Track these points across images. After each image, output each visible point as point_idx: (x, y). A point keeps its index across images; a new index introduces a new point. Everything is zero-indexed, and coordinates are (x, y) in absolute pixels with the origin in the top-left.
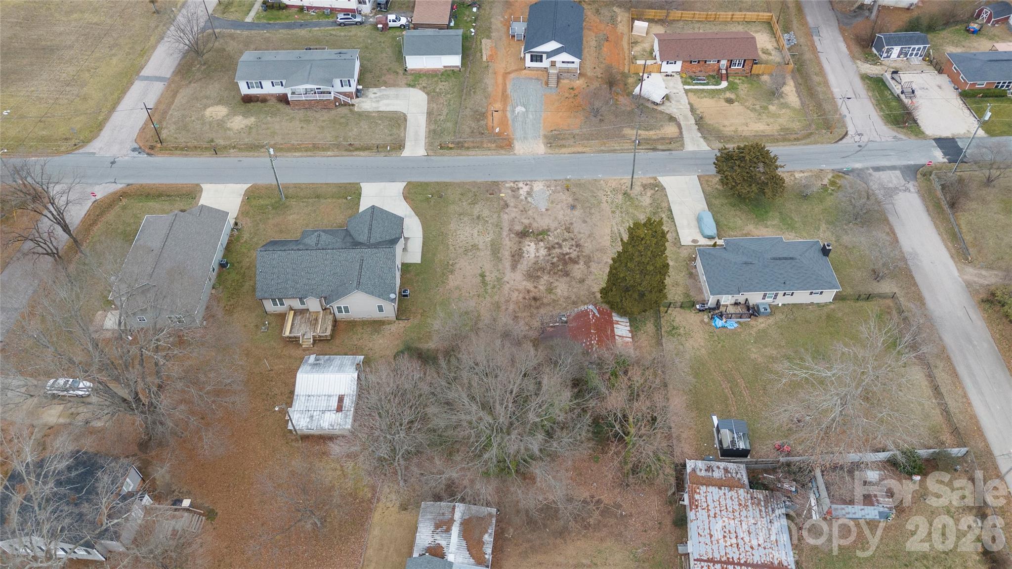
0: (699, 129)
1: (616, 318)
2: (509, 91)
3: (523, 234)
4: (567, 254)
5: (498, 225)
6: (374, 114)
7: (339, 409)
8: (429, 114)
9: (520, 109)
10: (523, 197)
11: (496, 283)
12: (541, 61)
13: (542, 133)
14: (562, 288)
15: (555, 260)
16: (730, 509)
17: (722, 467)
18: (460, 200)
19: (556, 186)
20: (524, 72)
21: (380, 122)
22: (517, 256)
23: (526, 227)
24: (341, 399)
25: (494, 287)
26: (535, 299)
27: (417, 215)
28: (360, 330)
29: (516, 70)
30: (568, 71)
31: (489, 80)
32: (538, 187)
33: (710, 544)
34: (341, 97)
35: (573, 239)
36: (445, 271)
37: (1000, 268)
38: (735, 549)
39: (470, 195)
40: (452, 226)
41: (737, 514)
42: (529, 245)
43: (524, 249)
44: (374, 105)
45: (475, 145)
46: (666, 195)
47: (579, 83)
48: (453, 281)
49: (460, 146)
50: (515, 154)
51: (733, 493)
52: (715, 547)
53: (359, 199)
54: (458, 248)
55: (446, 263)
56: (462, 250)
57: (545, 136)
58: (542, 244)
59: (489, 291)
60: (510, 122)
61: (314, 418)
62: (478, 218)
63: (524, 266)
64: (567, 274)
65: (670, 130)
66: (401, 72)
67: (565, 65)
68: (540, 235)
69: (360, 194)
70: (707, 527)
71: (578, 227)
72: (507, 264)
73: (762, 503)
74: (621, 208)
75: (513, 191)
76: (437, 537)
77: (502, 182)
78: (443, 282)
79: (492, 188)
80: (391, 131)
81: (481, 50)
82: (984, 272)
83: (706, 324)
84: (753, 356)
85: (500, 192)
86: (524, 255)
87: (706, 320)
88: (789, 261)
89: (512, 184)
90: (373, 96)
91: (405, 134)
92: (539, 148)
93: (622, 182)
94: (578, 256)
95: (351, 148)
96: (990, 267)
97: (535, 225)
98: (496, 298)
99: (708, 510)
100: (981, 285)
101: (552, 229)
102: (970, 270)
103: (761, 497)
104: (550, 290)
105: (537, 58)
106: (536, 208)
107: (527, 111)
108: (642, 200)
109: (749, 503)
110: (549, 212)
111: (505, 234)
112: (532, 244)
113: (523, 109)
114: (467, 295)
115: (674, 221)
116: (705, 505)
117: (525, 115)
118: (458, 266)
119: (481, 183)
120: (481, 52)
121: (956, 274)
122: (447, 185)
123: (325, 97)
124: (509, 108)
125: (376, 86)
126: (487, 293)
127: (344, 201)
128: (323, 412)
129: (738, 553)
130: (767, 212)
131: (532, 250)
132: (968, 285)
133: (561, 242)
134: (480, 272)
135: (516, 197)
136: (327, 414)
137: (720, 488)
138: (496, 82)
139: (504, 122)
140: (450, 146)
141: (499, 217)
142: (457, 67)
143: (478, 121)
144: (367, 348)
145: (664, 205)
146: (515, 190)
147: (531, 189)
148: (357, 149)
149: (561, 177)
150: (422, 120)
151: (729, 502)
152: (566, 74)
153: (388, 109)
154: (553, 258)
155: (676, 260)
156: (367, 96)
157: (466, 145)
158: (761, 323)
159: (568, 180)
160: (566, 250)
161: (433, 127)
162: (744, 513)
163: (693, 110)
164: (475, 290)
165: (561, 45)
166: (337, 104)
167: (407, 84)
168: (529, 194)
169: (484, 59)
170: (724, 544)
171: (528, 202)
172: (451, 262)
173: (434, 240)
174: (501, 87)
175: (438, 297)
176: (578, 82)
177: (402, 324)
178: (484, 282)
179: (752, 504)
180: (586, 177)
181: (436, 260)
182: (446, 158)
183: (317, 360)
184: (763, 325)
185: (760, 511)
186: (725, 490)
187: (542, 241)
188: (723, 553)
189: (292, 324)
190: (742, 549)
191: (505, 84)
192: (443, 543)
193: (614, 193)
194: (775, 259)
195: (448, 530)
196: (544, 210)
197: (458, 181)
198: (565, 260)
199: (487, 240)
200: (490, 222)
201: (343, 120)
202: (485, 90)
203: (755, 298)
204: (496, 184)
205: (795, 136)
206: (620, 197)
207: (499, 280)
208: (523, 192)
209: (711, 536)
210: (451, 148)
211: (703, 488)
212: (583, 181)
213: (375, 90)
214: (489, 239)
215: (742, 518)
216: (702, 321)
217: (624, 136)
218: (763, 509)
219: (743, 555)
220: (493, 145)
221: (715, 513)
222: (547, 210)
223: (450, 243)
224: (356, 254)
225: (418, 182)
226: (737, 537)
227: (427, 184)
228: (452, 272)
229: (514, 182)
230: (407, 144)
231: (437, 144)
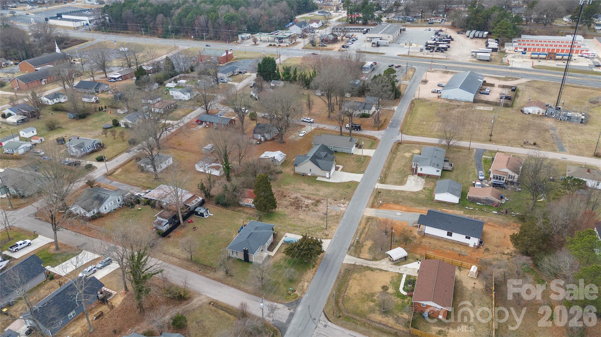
0: (362, 266)
3: (318, 202)
4: (301, 208)
6: (405, 179)
8: (402, 191)
9: (399, 214)
10: (338, 205)
13: (379, 217)
14: (287, 203)
15: (301, 205)
18: (345, 191)
19: (340, 213)
21: (400, 180)
25: (296, 191)
26: (285, 196)
35: (308, 211)
36: (310, 184)
37: (197, 308)
48: (304, 185)
50: (367, 207)
57: (376, 218)
60: (390, 210)
62: (333, 194)
65: (366, 256)
68: (315, 205)
74: (318, 226)
75: (343, 203)
77: (350, 201)
79: (347, 199)
82: (200, 303)
84: (225, 230)
85: (344, 200)
86: (307, 200)
92: (368, 214)
93: (334, 230)
96: (200, 306)
97: (321, 205)
100: (196, 297)
101: (317, 208)
102: (206, 300)
106: (330, 206)
108: (320, 233)
111: (321, 198)
113: (398, 215)
117: (393, 214)
119: (351, 197)
121: (208, 295)
124: (401, 211)
126: (295, 189)
132: (200, 294)
133: (309, 208)
134: (305, 190)
138: (422, 210)
139: (392, 209)
141: (331, 198)
147: (342, 207)
149: (345, 215)
150: (398, 189)
155: (281, 230)
156: (419, 178)
159: (342, 216)
161: (393, 191)
164: (297, 187)
167: (425, 187)
168: (340, 206)
169: (443, 209)
171: (335, 205)
173: (326, 184)
175: (299, 181)
180: (341, 221)
181: (317, 183)
187: (312, 205)
193: (328, 226)
199: (320, 194)
200: (329, 196)
201: (403, 172)
202: (417, 206)
206: (325, 227)
208: (342, 205)
210: (378, 194)
212: (339, 220)
213: (423, 180)
222: (328, 208)
229: (348, 204)
230: (384, 185)
231: (382, 191)
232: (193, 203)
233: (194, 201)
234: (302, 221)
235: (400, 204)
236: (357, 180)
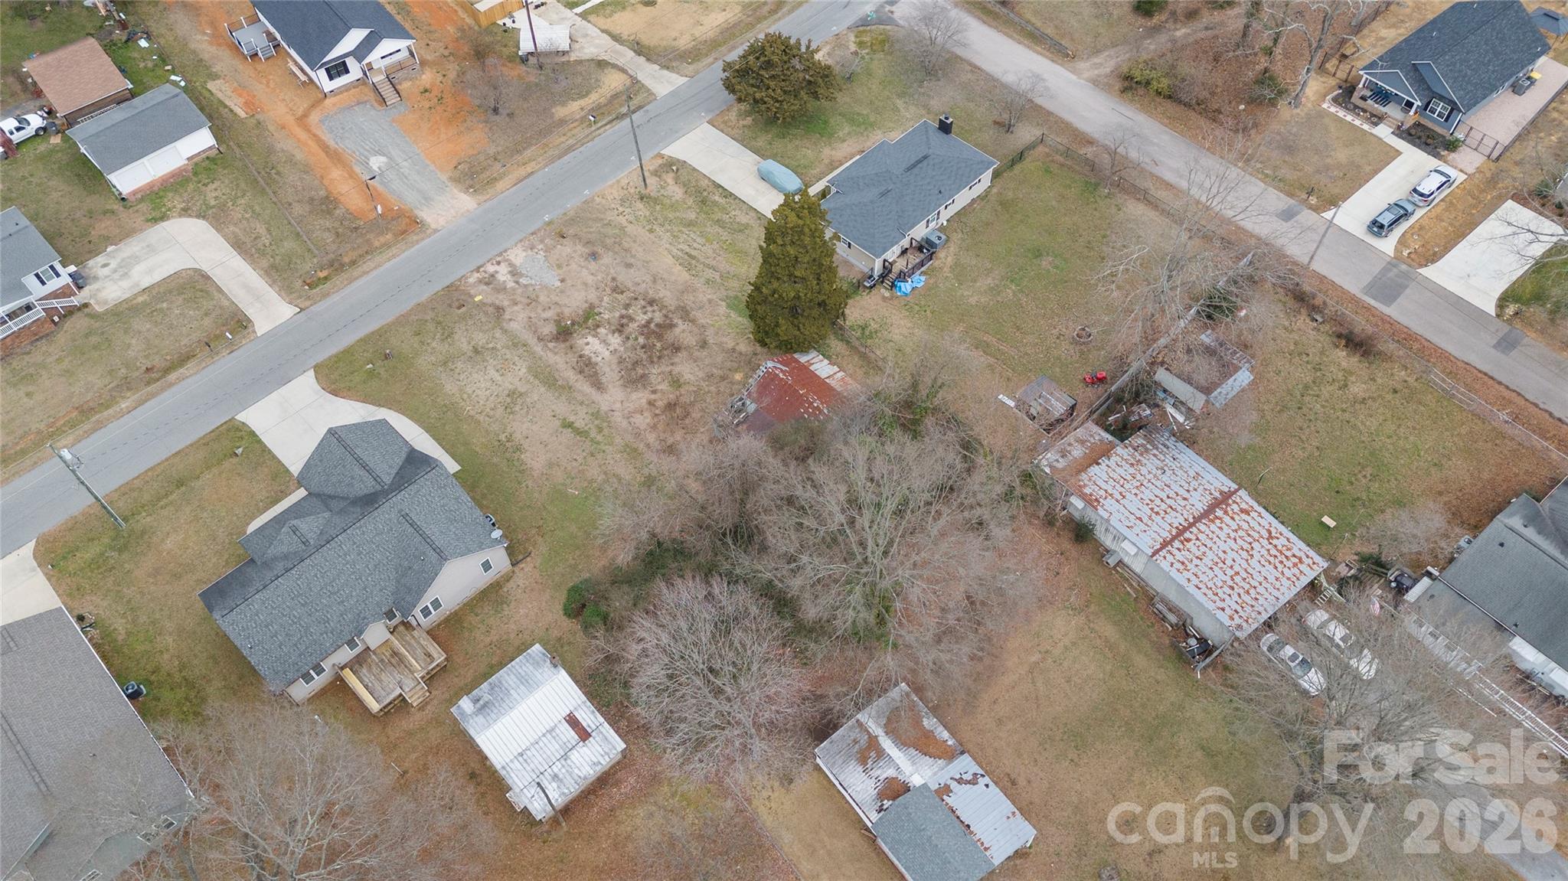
0: (648, 60)
1: (803, 359)
2: (332, 143)
3: (564, 333)
4: (649, 322)
5: (516, 344)
6: (140, 299)
7: (584, 735)
8: (238, 245)
9: (376, 161)
10: (511, 284)
11: (596, 422)
12: (347, 71)
13: (444, 177)
14: (688, 370)
15: (641, 340)
16: (1129, 477)
17: (1072, 441)
18: (422, 343)
19: (542, 241)
20: (327, 101)
21: (165, 305)
22: (587, 367)
23: (558, 322)
24: (572, 721)
25: (600, 430)
26: (669, 407)
27: (380, 405)
28: (472, 619)
29: (313, 106)
30: (400, 66)
31: (283, 144)
32: (518, 256)
33: (1147, 528)
34: (55, 303)
35: (636, 299)
36: (508, 455)
37: (1106, 47)
38: (1173, 514)
39: (431, 326)
40: (450, 387)
41: (1138, 477)
42: (588, 344)
43: (586, 353)
44: (125, 284)
45: (360, 252)
46: (694, 169)
47: (427, 77)
48: (535, 460)
49: (337, 266)
50: (436, 231)
51: (1114, 458)
52: (1155, 528)
53: (260, 442)
54: (492, 413)
55: (496, 443)
56: (500, 410)
57: (456, 180)
58: (602, 331)
59: (599, 438)
60: (380, 188)
61: (561, 776)
62: (476, 351)
63: (610, 374)
64: (677, 349)
65: (613, 82)
66: (117, 206)
67: (387, 61)
68: (588, 319)
69: (253, 434)
70: (1127, 514)
71: (625, 277)
72: (584, 387)
73: (1149, 446)
74: (656, 219)
75: (487, 284)
76: (876, 773)
77: (460, 280)
78: (522, 472)
79: (454, 298)
80: (198, 309)
81: (221, 102)
82: (1096, 60)
83: (891, 298)
84: (973, 301)
85: (472, 297)
86: (593, 360)
87: (887, 294)
88: (925, 163)
89: (477, 275)
90: (106, 271)
91: (229, 299)
92: (465, 202)
93: (624, 182)
94: (666, 316)
95: (157, 374)
96: (1097, 52)
97: (567, 311)
98: (617, 440)
99: (1111, 495)
100: (1106, 76)
101: (596, 302)
102: (1082, 65)
103: (1141, 441)
104: (676, 382)
105: (338, 69)
106: (545, 287)
107: (390, 158)
108: (669, 193)
109: (1138, 457)
110: (569, 282)
111: (538, 349)
112: (590, 339)
113: (383, 159)
114: (574, 464)
115: (736, 198)
116: (1102, 493)
117: (392, 165)
118: (518, 436)
119: (431, 300)
120: (226, 106)
121: (1074, 77)
122: (380, 334)
123: (27, 319)
124: (357, 169)
125: (94, 253)
126: (598, 443)
127: (234, 460)
128: (565, 757)
129: (1178, 515)
130: (826, 122)
131: (599, 347)
132: (1095, 82)
133: (624, 312)
134: (558, 423)
135: (502, 289)
136: (574, 756)
137: (1098, 464)
138: (299, 140)
140: (322, 275)
141: (505, 331)
142: (210, 148)
143: (329, 212)
144: (512, 636)
145: (704, 183)
146: (490, 280)
147: (511, 265)
148: (167, 371)
149: (538, 224)
150: (238, 262)
151: (1118, 470)
152: (400, 74)
153: (157, 277)
154: (636, 339)
156: (96, 278)
157: (346, 260)
158: (945, 258)
159: (550, 223)
160: (642, 318)
161: (265, 263)
162: (1144, 471)
163: (616, 38)
164: (579, 451)
165: (367, 31)
166: (56, 319)
167: (148, 221)
168: (514, 273)
169: (242, 114)
170: (1159, 517)
171: (526, 286)
172: (503, 437)
173: (444, 425)
174: (312, 144)
175: (536, 495)
176: (424, 77)
177: (527, 566)
178: (578, 432)
179: (1141, 455)
180: (571, 204)
181: (477, 449)
182: (335, 298)
183: (476, 701)
184: (949, 259)
185: (1155, 455)
186: (1104, 461)
187: (598, 326)
188: (1168, 528)
189: (366, 687)
190: (1179, 509)
191: (315, 135)
192: (890, 772)
193: (627, 205)
194: (909, 169)
195: (881, 753)
196: (559, 284)
197: (390, 319)
198: (654, 332)
199: (521, 373)
200: (499, 346)
201: (94, 339)
202: (291, 160)
203: (919, 232)
204: (451, 288)
205: (766, 9)
206: (639, 205)
207: (596, 415)
208: (503, 274)
209: (1140, 519)
210: (326, 278)
211: (1084, 476)
212: (572, 213)
213: (100, 259)
214: (524, 370)
215: (1148, 477)
216: (884, 298)
217: (562, 122)
218: (1155, 451)
219: (1185, 512)
220: (389, 236)
221: (1121, 493)
222: (562, 281)
223: (472, 413)
224: (386, 514)
225: (330, 358)
226: (1162, 500)
227: (348, 352)
228: (518, 449)
229: (478, 270)
230: (250, 312)
231: (298, 283)
232: (1082, 442)
233: (1077, 452)
234: (689, 261)
235: (322, 193)
236: (306, 384)
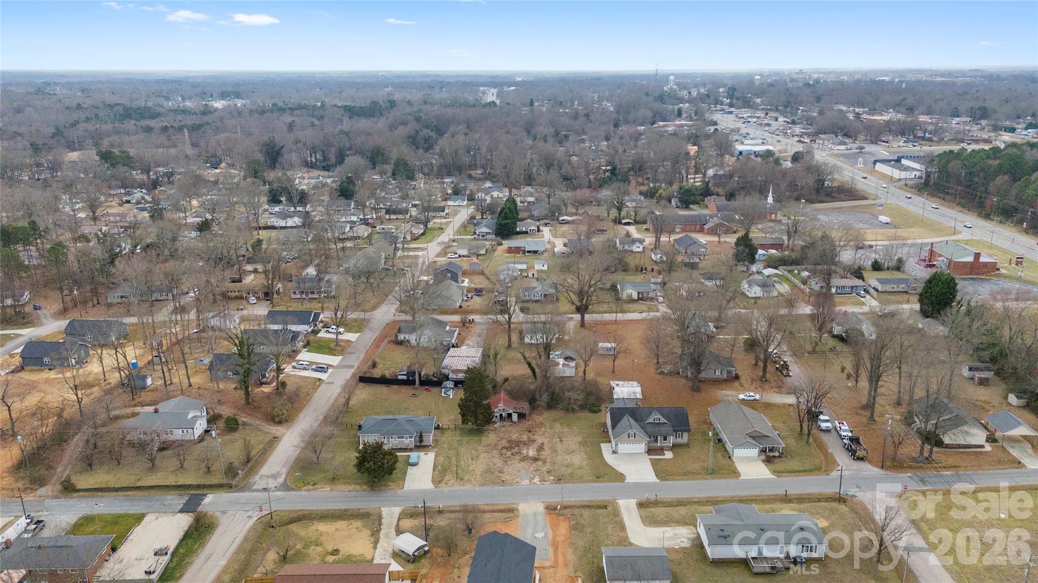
0: (381, 525)
2: (551, 550)
3: (535, 460)
4: (508, 451)
6: (674, 524)
8: (623, 528)
9: (540, 535)
10: (537, 477)
13: (520, 520)
14: (514, 436)
15: (517, 448)
18: (583, 475)
19: (512, 482)
21: (665, 519)
22: (541, 448)
23: (535, 462)
26: (530, 431)
31: (572, 557)
39: (575, 478)
40: (585, 463)
43: (536, 453)
48: (578, 439)
54: (579, 453)
55: (585, 447)
56: (575, 453)
57: (517, 515)
58: (525, 455)
59: (556, 435)
60: (549, 526)
62: (568, 466)
63: (536, 445)
65: (406, 524)
68: (524, 459)
71: (499, 463)
72: (546, 446)
77: (552, 484)
82: (274, 432)
85: (553, 479)
89: (545, 483)
90: (683, 540)
91: (639, 513)
92: (522, 507)
93: (460, 486)
94: (502, 450)
96: (269, 433)
97: (528, 464)
98: (552, 431)
100: (283, 427)
101: (517, 462)
102: (279, 434)
104: (521, 435)
106: (527, 471)
107: (533, 534)
108: (450, 477)
110: (518, 470)
111: (549, 459)
112: (530, 455)
113: (537, 535)
114: (569, 433)
117: (535, 531)
118: (577, 445)
119: (568, 483)
124: (550, 537)
125: (685, 549)
131: (532, 453)
132: (288, 429)
133: (512, 456)
135: (542, 477)
138: (564, 556)
139: (554, 527)
141: (553, 467)
143: (577, 524)
145: (436, 473)
146: (543, 480)
147: (530, 481)
150: (628, 522)
155: (441, 447)
156: (689, 539)
157: (585, 508)
161: (617, 518)
168: (532, 479)
169: (580, 579)
171: (533, 475)
173: (595, 456)
174: (560, 554)
180: (485, 488)
182: (600, 499)
191: (555, 557)
193: (470, 480)
196: (522, 471)
197: (587, 484)
200: (560, 465)
202: (575, 550)
204: (558, 483)
206: (466, 478)
207: (551, 440)
208: (536, 480)
212: (491, 485)
213: (684, 545)
214: (559, 457)
222: (520, 471)
223: (585, 456)
225: (617, 482)
227: (608, 481)
228: (580, 443)
230: (635, 506)
231: (609, 509)
235: (573, 532)
236: (630, 479)
